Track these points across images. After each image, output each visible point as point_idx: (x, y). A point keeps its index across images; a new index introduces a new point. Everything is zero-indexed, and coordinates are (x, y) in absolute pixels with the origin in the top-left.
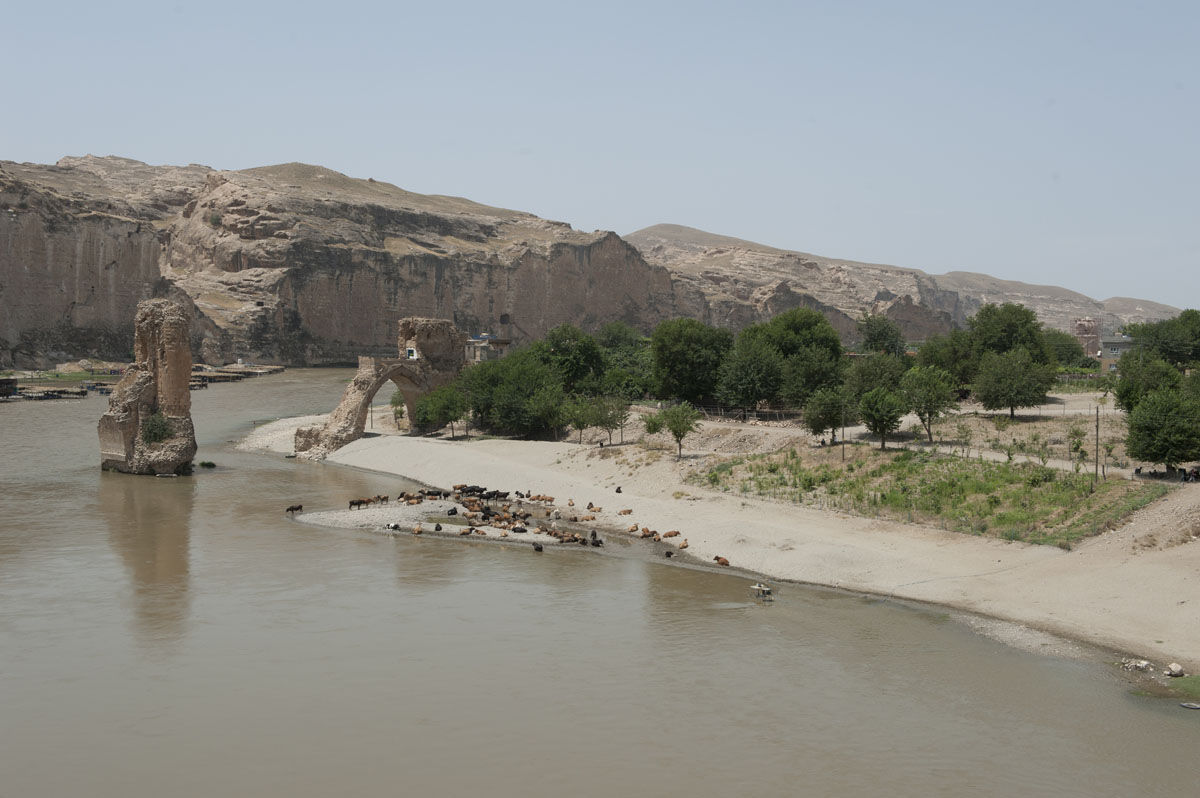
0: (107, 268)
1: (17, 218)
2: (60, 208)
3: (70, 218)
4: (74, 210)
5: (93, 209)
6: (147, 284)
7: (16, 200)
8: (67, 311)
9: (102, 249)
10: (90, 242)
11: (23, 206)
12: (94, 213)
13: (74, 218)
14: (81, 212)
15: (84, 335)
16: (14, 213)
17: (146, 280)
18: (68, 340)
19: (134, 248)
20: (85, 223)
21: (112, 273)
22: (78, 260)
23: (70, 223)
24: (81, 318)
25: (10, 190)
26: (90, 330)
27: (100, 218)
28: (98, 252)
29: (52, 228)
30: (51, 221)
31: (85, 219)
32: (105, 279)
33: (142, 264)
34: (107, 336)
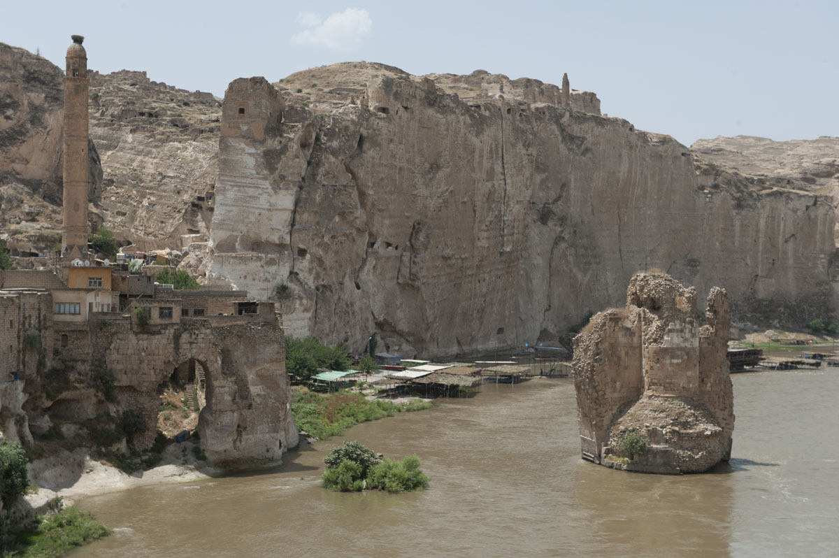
0: (786, 242)
1: (711, 198)
2: (746, 186)
3: (755, 195)
4: (758, 188)
5: (774, 185)
6: (822, 256)
7: (710, 181)
8: (750, 284)
9: (782, 225)
10: (772, 217)
11: (716, 187)
12: (775, 189)
13: (758, 195)
14: (764, 188)
15: (766, 306)
16: (710, 193)
17: (822, 251)
18: (753, 311)
19: (811, 221)
20: (768, 199)
21: (791, 245)
22: (761, 235)
23: (755, 200)
24: (764, 290)
25: (706, 173)
26: (771, 301)
27: (781, 193)
28: (779, 226)
29: (739, 206)
30: (738, 199)
31: (768, 195)
32: (785, 252)
33: (818, 236)
34: (786, 307)
